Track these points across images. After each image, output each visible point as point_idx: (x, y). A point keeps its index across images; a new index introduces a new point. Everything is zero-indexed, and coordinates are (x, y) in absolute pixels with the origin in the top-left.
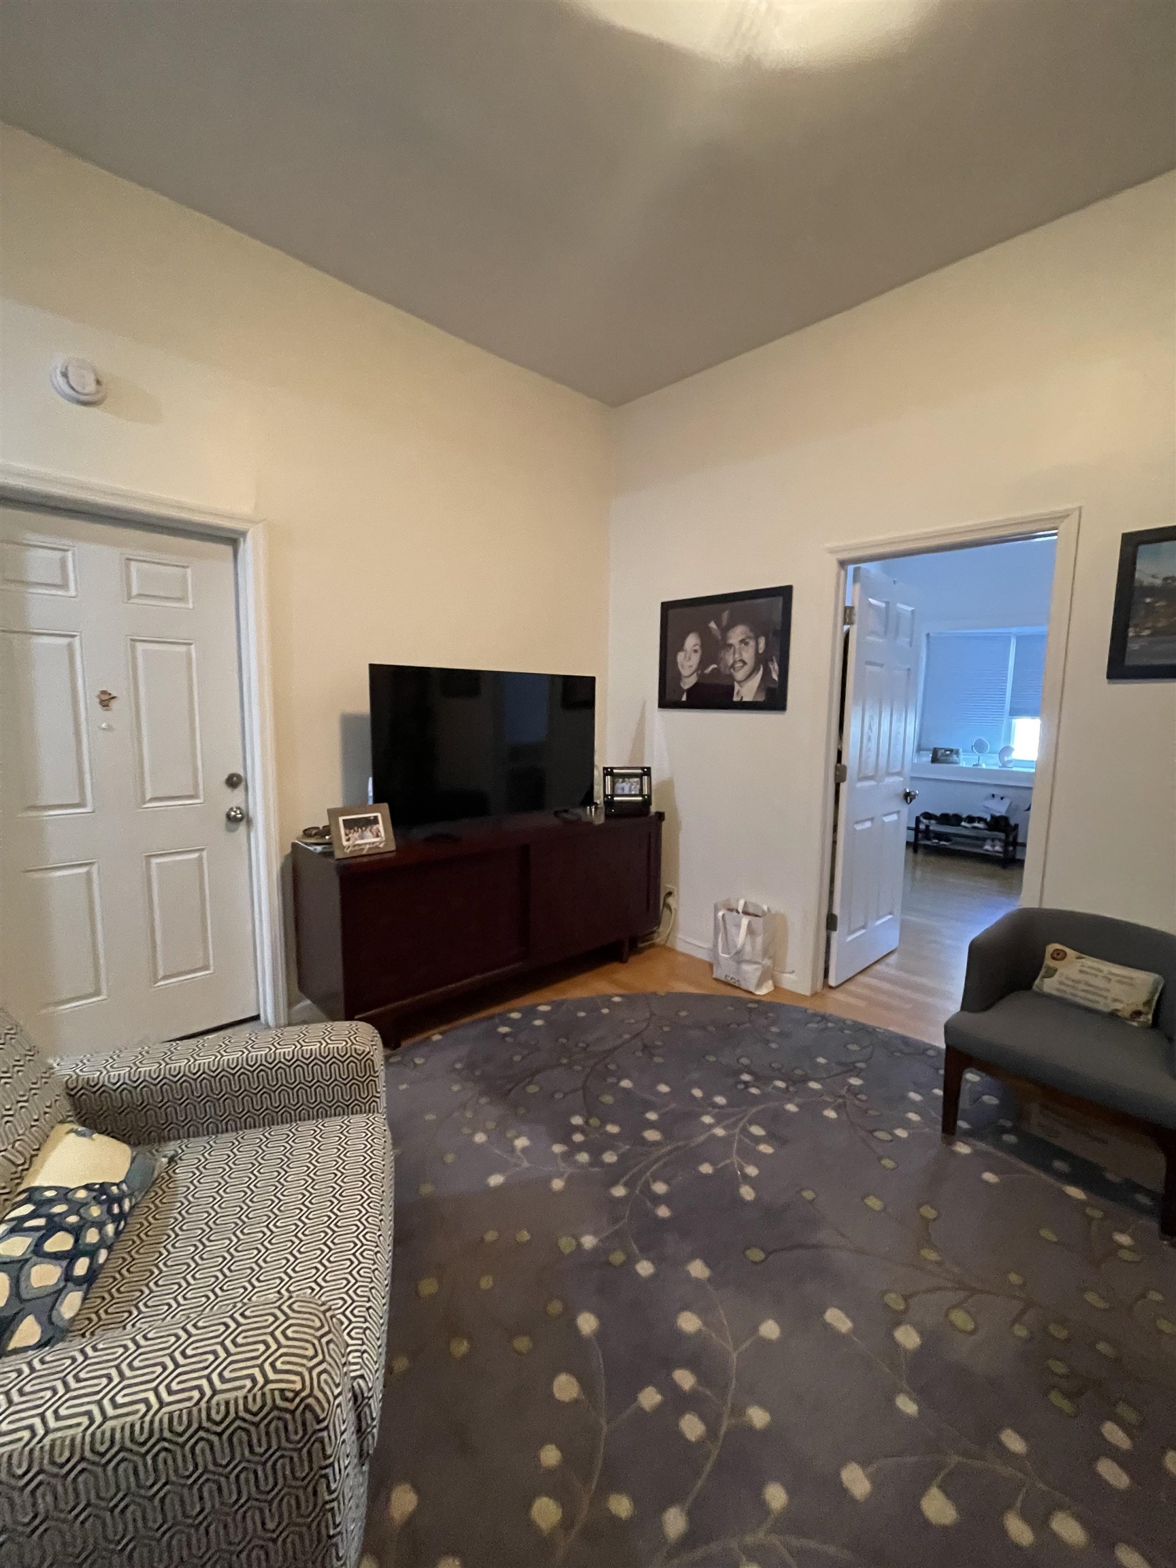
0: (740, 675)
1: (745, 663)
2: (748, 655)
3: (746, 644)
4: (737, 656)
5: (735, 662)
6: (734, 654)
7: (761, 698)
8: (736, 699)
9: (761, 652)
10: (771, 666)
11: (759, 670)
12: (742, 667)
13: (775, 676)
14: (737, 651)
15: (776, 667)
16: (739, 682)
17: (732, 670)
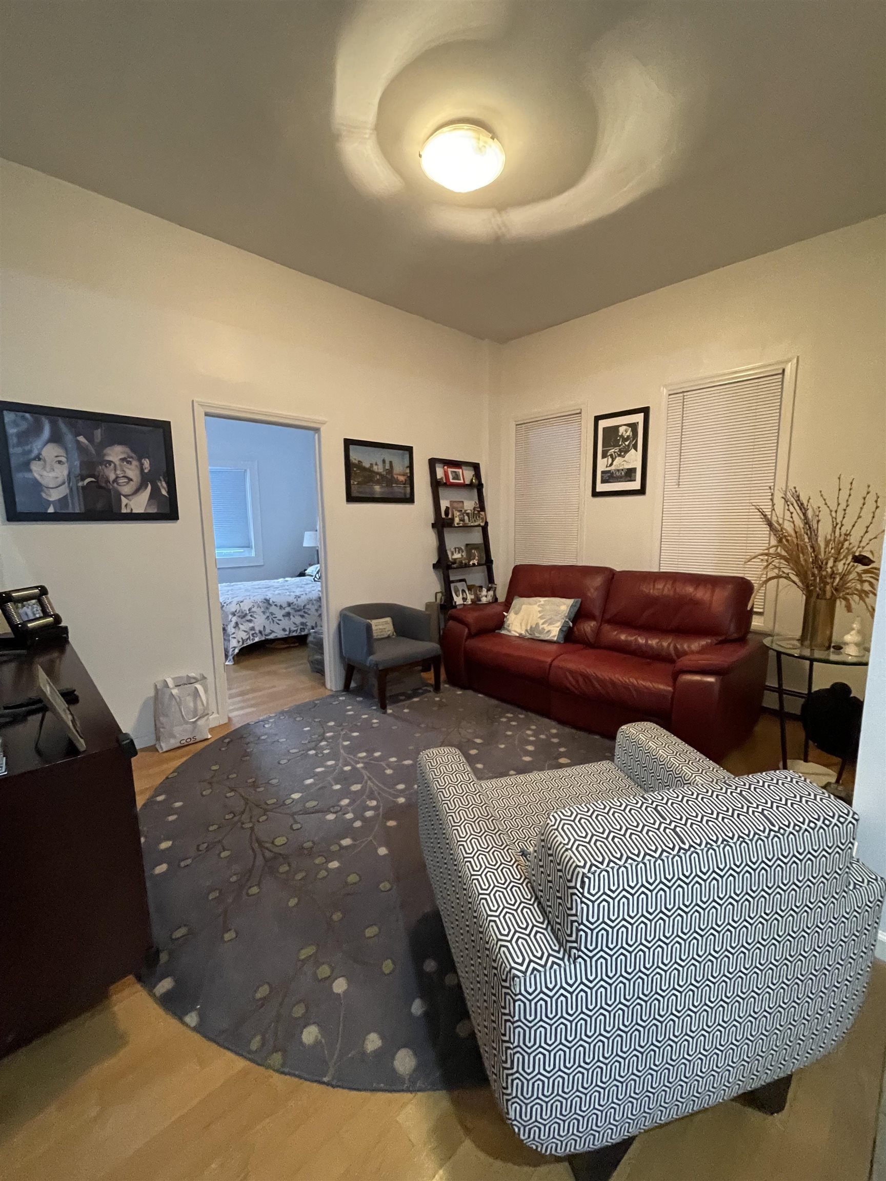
0: (126, 489)
1: (130, 480)
2: (133, 472)
3: (129, 463)
4: (118, 472)
5: (117, 477)
6: (115, 470)
7: (153, 510)
8: (124, 511)
9: (146, 471)
10: (159, 484)
11: (146, 488)
12: (128, 483)
13: (164, 492)
14: (118, 467)
15: (164, 485)
16: (125, 496)
17: (115, 485)
